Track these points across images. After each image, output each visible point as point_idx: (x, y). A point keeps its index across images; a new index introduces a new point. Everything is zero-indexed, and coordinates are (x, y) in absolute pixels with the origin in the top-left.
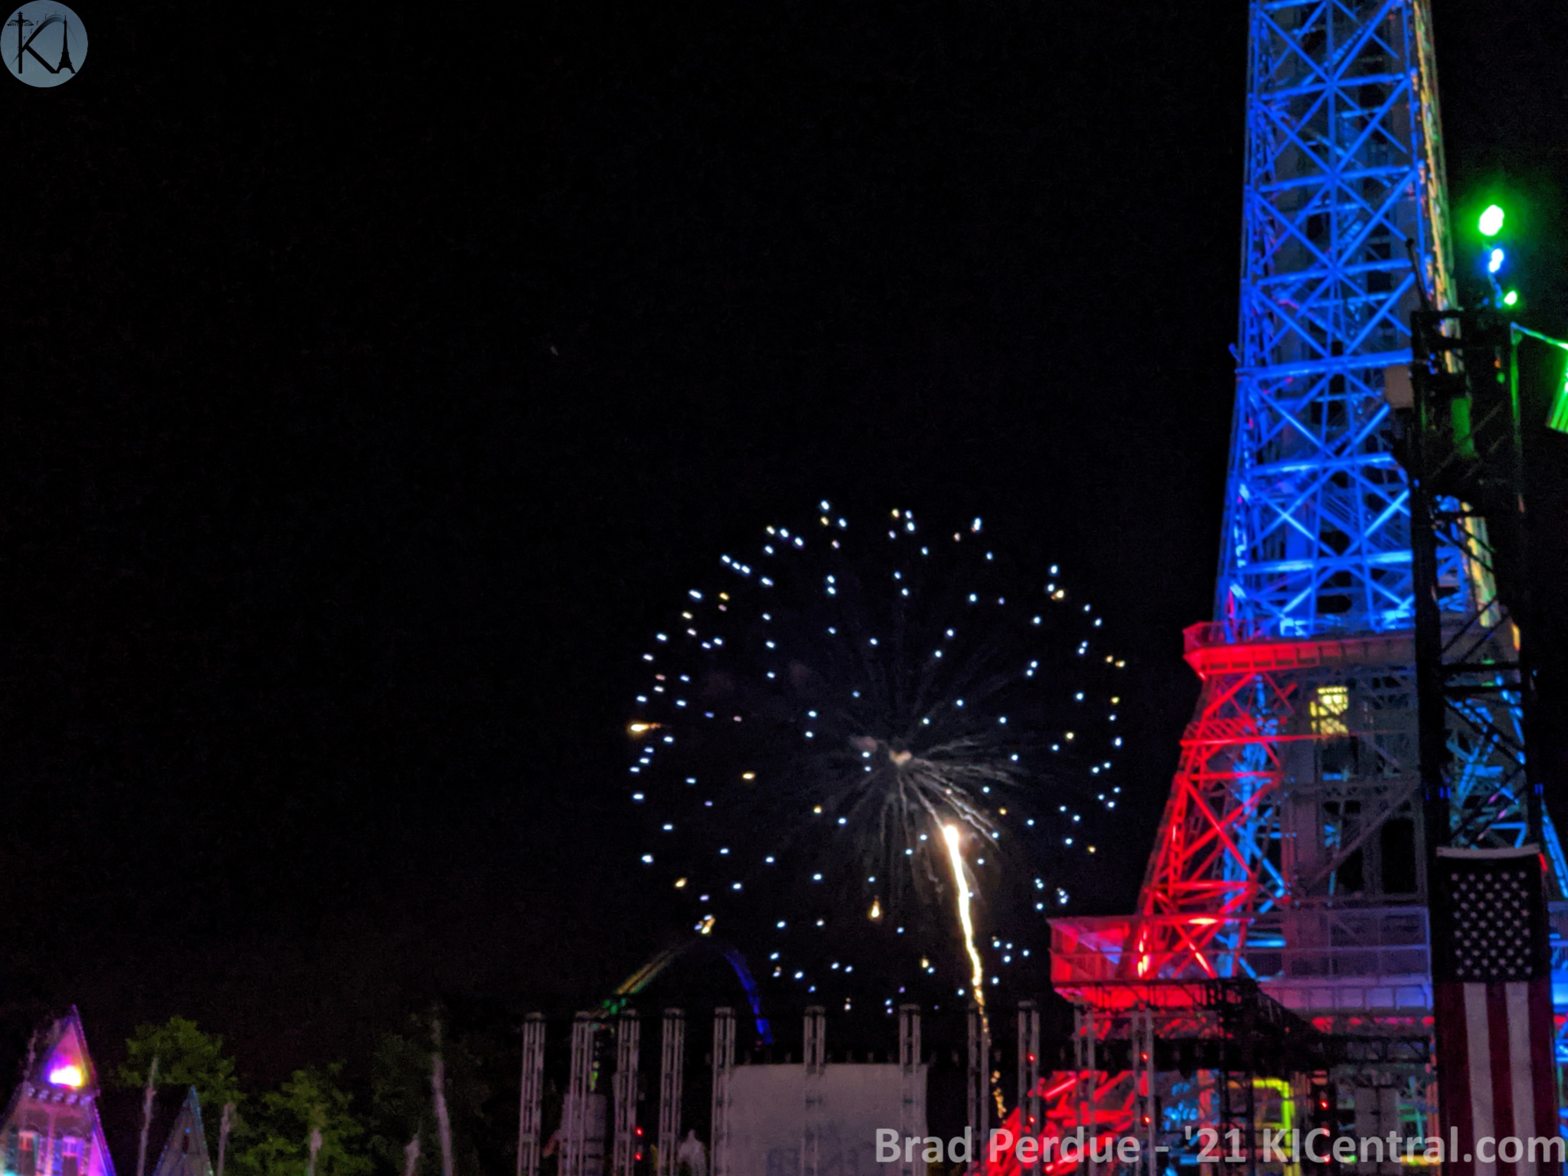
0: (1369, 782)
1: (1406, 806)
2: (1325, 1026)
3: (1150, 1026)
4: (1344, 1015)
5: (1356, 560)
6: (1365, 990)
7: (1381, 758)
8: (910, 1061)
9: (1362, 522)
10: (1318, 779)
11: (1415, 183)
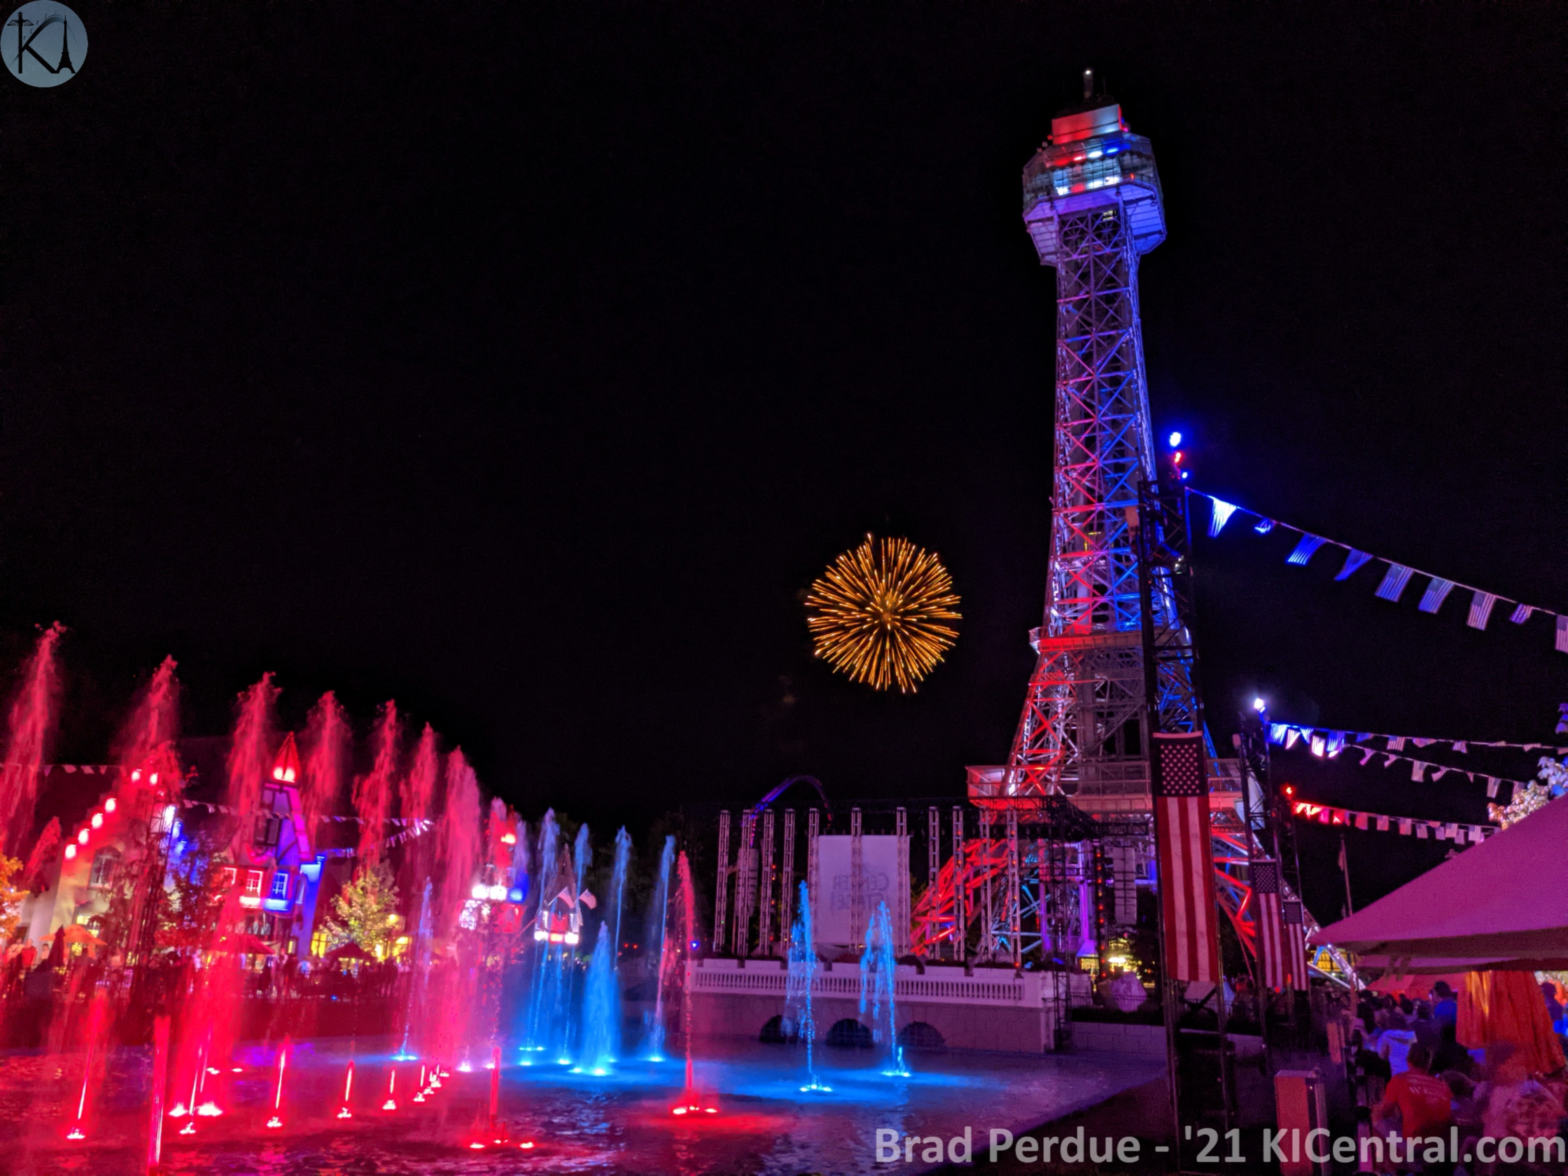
0: (1118, 703)
1: (1136, 714)
2: (1097, 818)
3: (1015, 818)
4: (1107, 813)
5: (1110, 598)
6: (1116, 801)
7: (1123, 691)
8: (901, 834)
9: (1113, 580)
10: (1094, 702)
11: (1136, 422)
